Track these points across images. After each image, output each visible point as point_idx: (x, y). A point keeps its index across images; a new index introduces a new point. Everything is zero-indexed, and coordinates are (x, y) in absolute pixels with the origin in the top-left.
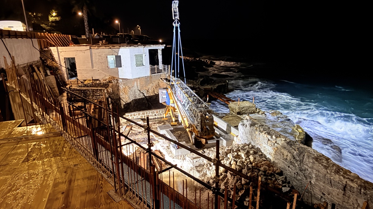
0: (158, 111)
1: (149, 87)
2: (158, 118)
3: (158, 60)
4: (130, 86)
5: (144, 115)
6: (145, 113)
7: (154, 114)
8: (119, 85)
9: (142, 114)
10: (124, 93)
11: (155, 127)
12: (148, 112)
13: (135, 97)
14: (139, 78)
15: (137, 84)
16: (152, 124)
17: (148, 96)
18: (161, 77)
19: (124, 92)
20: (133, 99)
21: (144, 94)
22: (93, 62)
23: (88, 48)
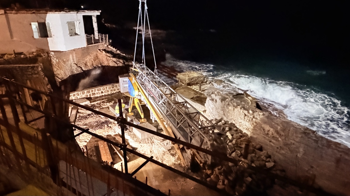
0: (105, 87)
1: (86, 60)
2: (105, 95)
3: (93, 29)
4: (64, 60)
5: (89, 94)
6: (90, 91)
7: (100, 92)
8: (51, 59)
9: (86, 93)
10: (59, 69)
11: (106, 107)
12: (93, 90)
13: (72, 72)
14: (74, 50)
15: (73, 56)
16: (101, 103)
17: (86, 70)
18: (99, 48)
19: (58, 67)
20: (70, 75)
21: (81, 68)
22: (12, 30)
23: (2, 11)
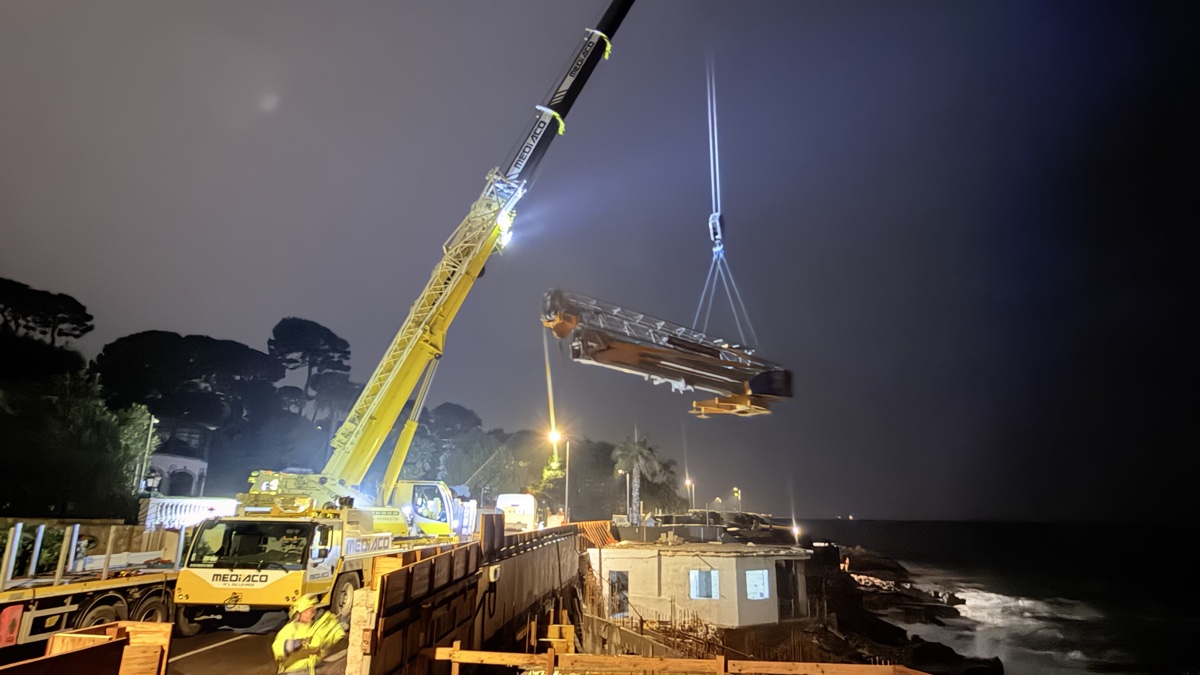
22: (663, 582)
23: (655, 553)
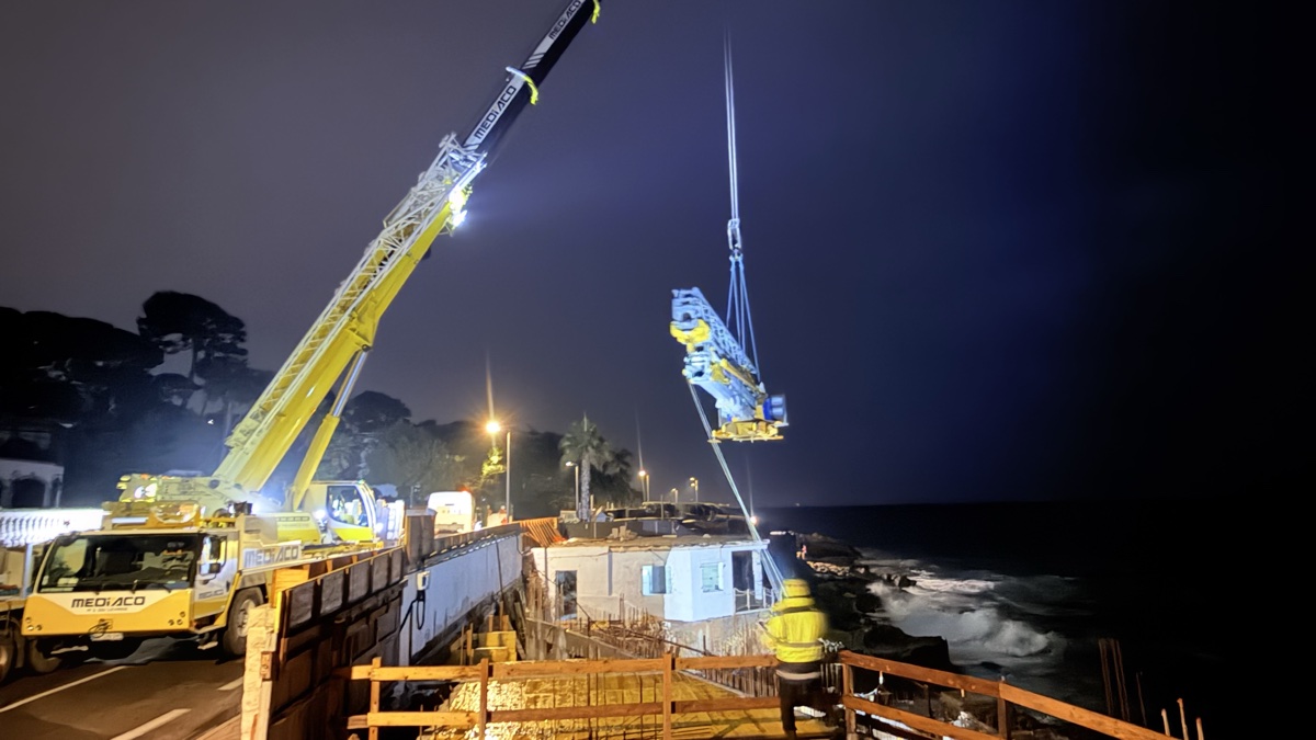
3: (753, 577)
14: (708, 621)
22: (614, 580)
23: (606, 549)
